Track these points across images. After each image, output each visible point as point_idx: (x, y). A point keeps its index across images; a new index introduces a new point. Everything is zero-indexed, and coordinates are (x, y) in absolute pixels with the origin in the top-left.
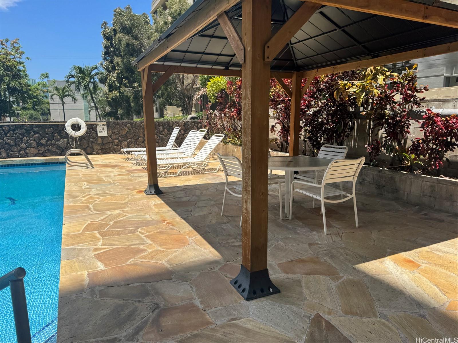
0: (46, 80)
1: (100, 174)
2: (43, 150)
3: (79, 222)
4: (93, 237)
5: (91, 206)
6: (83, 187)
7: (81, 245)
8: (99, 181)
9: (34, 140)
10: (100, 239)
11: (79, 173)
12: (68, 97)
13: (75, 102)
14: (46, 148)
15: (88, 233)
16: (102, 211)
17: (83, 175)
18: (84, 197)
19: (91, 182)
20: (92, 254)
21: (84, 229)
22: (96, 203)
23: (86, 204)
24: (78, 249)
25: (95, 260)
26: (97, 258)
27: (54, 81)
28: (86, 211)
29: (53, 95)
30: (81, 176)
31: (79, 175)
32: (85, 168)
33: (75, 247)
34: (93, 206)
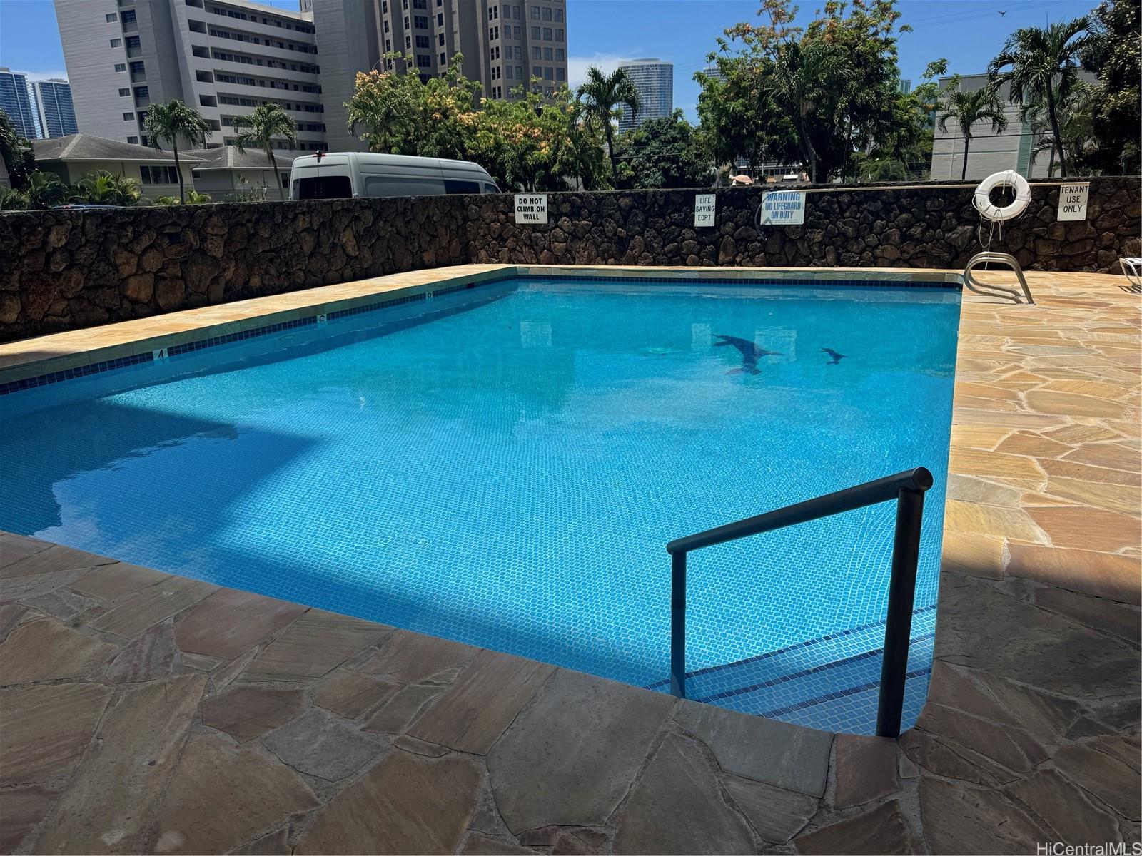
0: (936, 78)
1: (1048, 321)
2: (912, 252)
3: (991, 426)
4: (1025, 467)
5: (1021, 395)
6: (1004, 348)
7: (994, 477)
8: (1047, 338)
9: (898, 227)
10: (1042, 477)
11: (993, 313)
12: (983, 118)
13: (999, 131)
14: (919, 248)
15: (1012, 456)
16: (1052, 413)
17: (1003, 317)
18: (1005, 371)
19: (1024, 337)
20: (1021, 505)
21: (1003, 444)
22: (1034, 389)
23: (1010, 387)
24: (985, 483)
25: (1027, 519)
26: (1033, 517)
27: (955, 80)
28: (1009, 404)
29: (946, 117)
30: (998, 321)
31: (992, 317)
32: (1010, 301)
33: (979, 479)
34: (1028, 397)
